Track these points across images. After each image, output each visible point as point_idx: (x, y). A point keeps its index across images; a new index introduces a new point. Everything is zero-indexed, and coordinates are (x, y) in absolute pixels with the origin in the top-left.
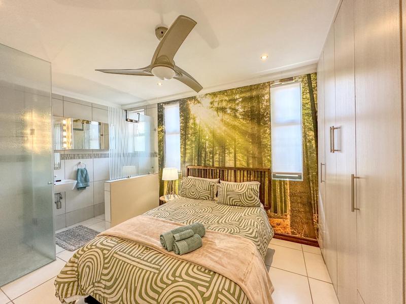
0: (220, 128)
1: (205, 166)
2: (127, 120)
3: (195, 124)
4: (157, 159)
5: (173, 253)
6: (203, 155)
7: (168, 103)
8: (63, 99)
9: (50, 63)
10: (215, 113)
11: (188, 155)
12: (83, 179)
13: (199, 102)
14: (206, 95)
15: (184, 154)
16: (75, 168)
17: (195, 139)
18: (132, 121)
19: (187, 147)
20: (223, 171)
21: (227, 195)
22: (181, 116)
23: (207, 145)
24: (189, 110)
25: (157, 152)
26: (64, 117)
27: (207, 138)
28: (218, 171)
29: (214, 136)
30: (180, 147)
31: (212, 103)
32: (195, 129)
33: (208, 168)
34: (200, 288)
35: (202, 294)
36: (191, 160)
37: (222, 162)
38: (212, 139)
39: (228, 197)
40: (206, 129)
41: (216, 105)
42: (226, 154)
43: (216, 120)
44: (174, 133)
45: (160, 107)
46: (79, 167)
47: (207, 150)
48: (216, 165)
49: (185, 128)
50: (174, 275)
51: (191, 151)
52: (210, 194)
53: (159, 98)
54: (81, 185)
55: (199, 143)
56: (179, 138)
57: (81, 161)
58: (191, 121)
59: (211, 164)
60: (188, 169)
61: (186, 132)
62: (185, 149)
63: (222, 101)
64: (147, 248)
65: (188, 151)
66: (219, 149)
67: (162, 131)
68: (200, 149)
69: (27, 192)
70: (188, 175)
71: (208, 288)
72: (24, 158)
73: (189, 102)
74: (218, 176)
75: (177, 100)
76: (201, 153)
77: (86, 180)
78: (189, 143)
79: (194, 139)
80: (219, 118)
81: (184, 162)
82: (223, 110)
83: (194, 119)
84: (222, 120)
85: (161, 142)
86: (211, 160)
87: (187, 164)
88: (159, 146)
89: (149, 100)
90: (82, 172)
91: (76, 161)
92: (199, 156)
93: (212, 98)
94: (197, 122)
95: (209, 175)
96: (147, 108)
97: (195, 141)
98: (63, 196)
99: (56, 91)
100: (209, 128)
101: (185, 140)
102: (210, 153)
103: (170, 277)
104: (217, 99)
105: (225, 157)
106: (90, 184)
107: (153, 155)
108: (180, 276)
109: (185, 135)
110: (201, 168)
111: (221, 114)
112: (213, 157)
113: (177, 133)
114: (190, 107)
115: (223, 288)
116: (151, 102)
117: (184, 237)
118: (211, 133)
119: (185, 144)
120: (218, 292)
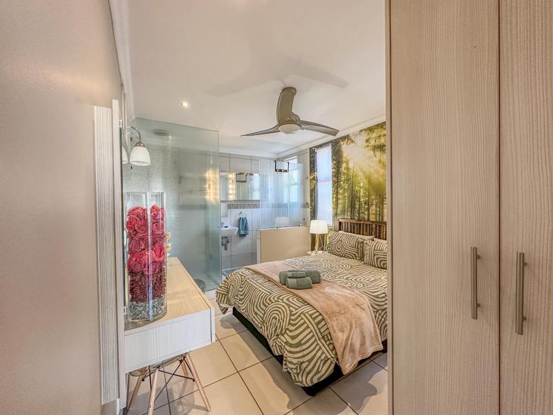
0: (377, 172)
1: (359, 220)
2: (276, 170)
3: (347, 168)
4: (309, 210)
5: (284, 286)
6: (357, 206)
7: (321, 146)
8: (230, 156)
9: (218, 131)
10: (372, 152)
11: (340, 206)
12: (244, 227)
13: (352, 142)
14: (361, 131)
15: (336, 204)
16: (238, 218)
17: (348, 186)
18: (281, 171)
19: (339, 197)
20: (380, 226)
21: (375, 255)
22: (333, 160)
23: (362, 194)
24: (342, 152)
25: (309, 202)
26: (230, 172)
27: (362, 184)
28: (374, 226)
29: (370, 182)
30: (332, 196)
31: (367, 141)
32: (348, 175)
33: (362, 222)
34: (291, 308)
35: (291, 311)
36: (343, 212)
37: (379, 215)
38: (367, 186)
39: (376, 257)
40: (360, 174)
41: (372, 142)
42: (385, 205)
43: (372, 162)
44: (326, 180)
45: (312, 152)
46: (241, 216)
47: (362, 200)
48: (372, 218)
49: (337, 174)
50: (278, 298)
51: (344, 201)
52: (358, 253)
53: (310, 142)
54: (242, 232)
55: (353, 191)
56: (331, 185)
57: (243, 210)
58: (344, 165)
59: (366, 217)
60: (340, 223)
61: (338, 179)
62: (337, 199)
63: (380, 137)
64: (269, 281)
65: (340, 201)
66: (375, 199)
67: (314, 179)
68: (353, 198)
69: (206, 233)
70: (340, 230)
71: (296, 309)
72: (205, 207)
73: (342, 143)
74: (373, 233)
75: (329, 143)
76: (355, 204)
77: (246, 228)
78: (341, 191)
79: (346, 187)
80: (376, 159)
81: (336, 215)
82: (381, 148)
83: (347, 162)
84: (380, 161)
85: (313, 192)
86: (366, 213)
87: (339, 217)
88: (311, 196)
89: (301, 145)
90: (243, 220)
91: (238, 211)
92: (352, 207)
93: (368, 134)
94: (351, 165)
95: (363, 231)
96: (299, 155)
97: (348, 188)
98: (229, 240)
99: (222, 150)
100: (364, 173)
101: (337, 188)
102: (365, 203)
103: (275, 298)
104: (374, 135)
105: (383, 209)
106: (249, 232)
107: (305, 205)
108: (282, 300)
109: (338, 182)
110: (354, 221)
111: (378, 153)
112: (368, 209)
113: (329, 181)
114: (342, 149)
115: (307, 312)
116: (303, 148)
117: (295, 276)
118: (366, 178)
119: (337, 193)
120: (302, 313)
